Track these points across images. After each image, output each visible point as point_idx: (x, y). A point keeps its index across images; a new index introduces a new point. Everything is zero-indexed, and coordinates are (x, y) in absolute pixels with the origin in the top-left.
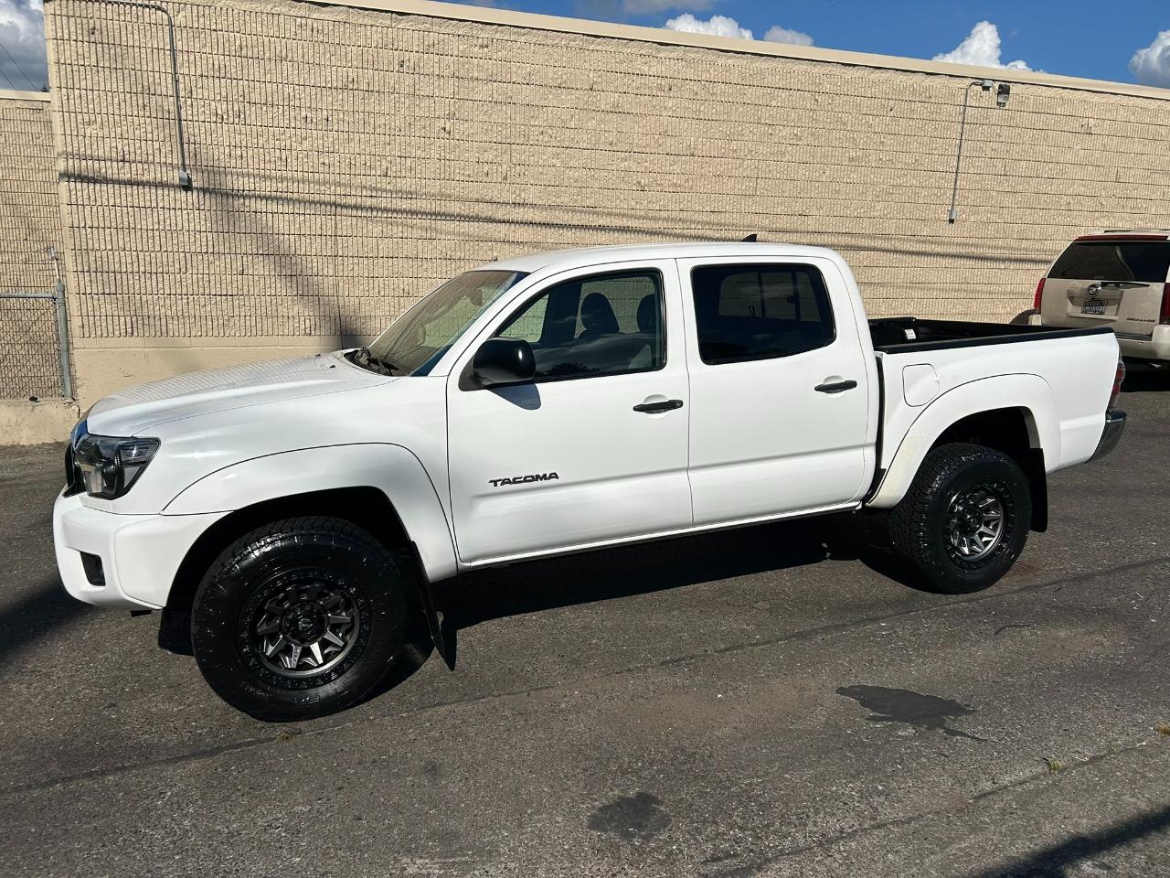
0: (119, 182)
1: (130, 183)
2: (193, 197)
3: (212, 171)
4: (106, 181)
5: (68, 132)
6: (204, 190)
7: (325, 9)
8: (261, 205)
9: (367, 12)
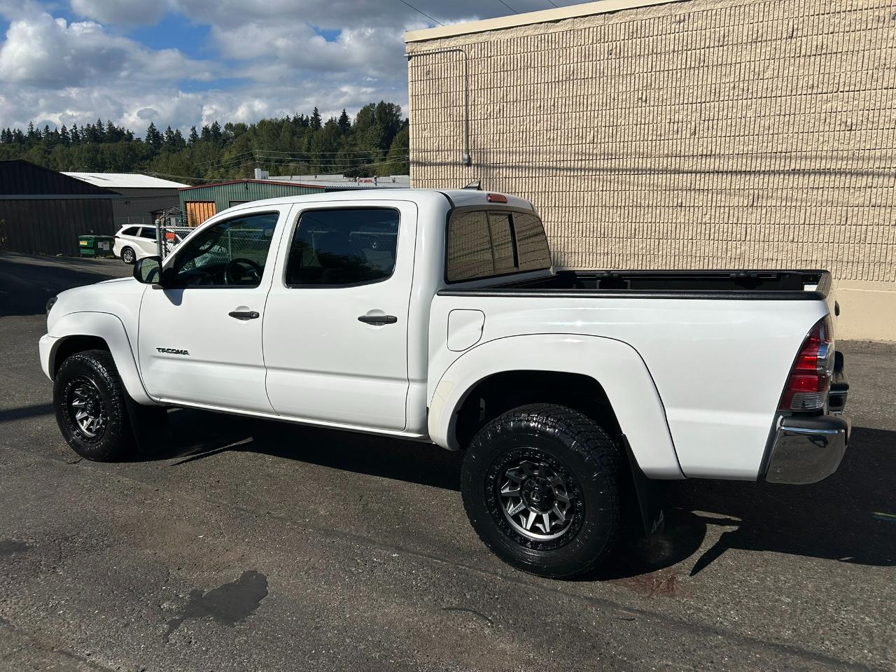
0: (436, 164)
1: (441, 164)
2: (471, 169)
3: (483, 152)
4: (431, 164)
5: (415, 137)
6: (478, 165)
7: (558, 24)
8: (509, 173)
9: (586, 18)
